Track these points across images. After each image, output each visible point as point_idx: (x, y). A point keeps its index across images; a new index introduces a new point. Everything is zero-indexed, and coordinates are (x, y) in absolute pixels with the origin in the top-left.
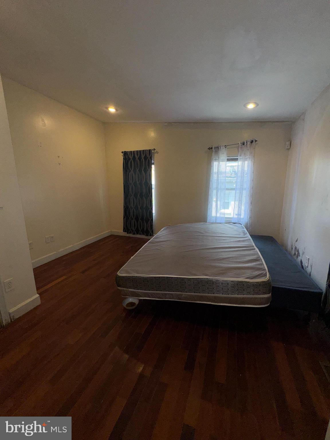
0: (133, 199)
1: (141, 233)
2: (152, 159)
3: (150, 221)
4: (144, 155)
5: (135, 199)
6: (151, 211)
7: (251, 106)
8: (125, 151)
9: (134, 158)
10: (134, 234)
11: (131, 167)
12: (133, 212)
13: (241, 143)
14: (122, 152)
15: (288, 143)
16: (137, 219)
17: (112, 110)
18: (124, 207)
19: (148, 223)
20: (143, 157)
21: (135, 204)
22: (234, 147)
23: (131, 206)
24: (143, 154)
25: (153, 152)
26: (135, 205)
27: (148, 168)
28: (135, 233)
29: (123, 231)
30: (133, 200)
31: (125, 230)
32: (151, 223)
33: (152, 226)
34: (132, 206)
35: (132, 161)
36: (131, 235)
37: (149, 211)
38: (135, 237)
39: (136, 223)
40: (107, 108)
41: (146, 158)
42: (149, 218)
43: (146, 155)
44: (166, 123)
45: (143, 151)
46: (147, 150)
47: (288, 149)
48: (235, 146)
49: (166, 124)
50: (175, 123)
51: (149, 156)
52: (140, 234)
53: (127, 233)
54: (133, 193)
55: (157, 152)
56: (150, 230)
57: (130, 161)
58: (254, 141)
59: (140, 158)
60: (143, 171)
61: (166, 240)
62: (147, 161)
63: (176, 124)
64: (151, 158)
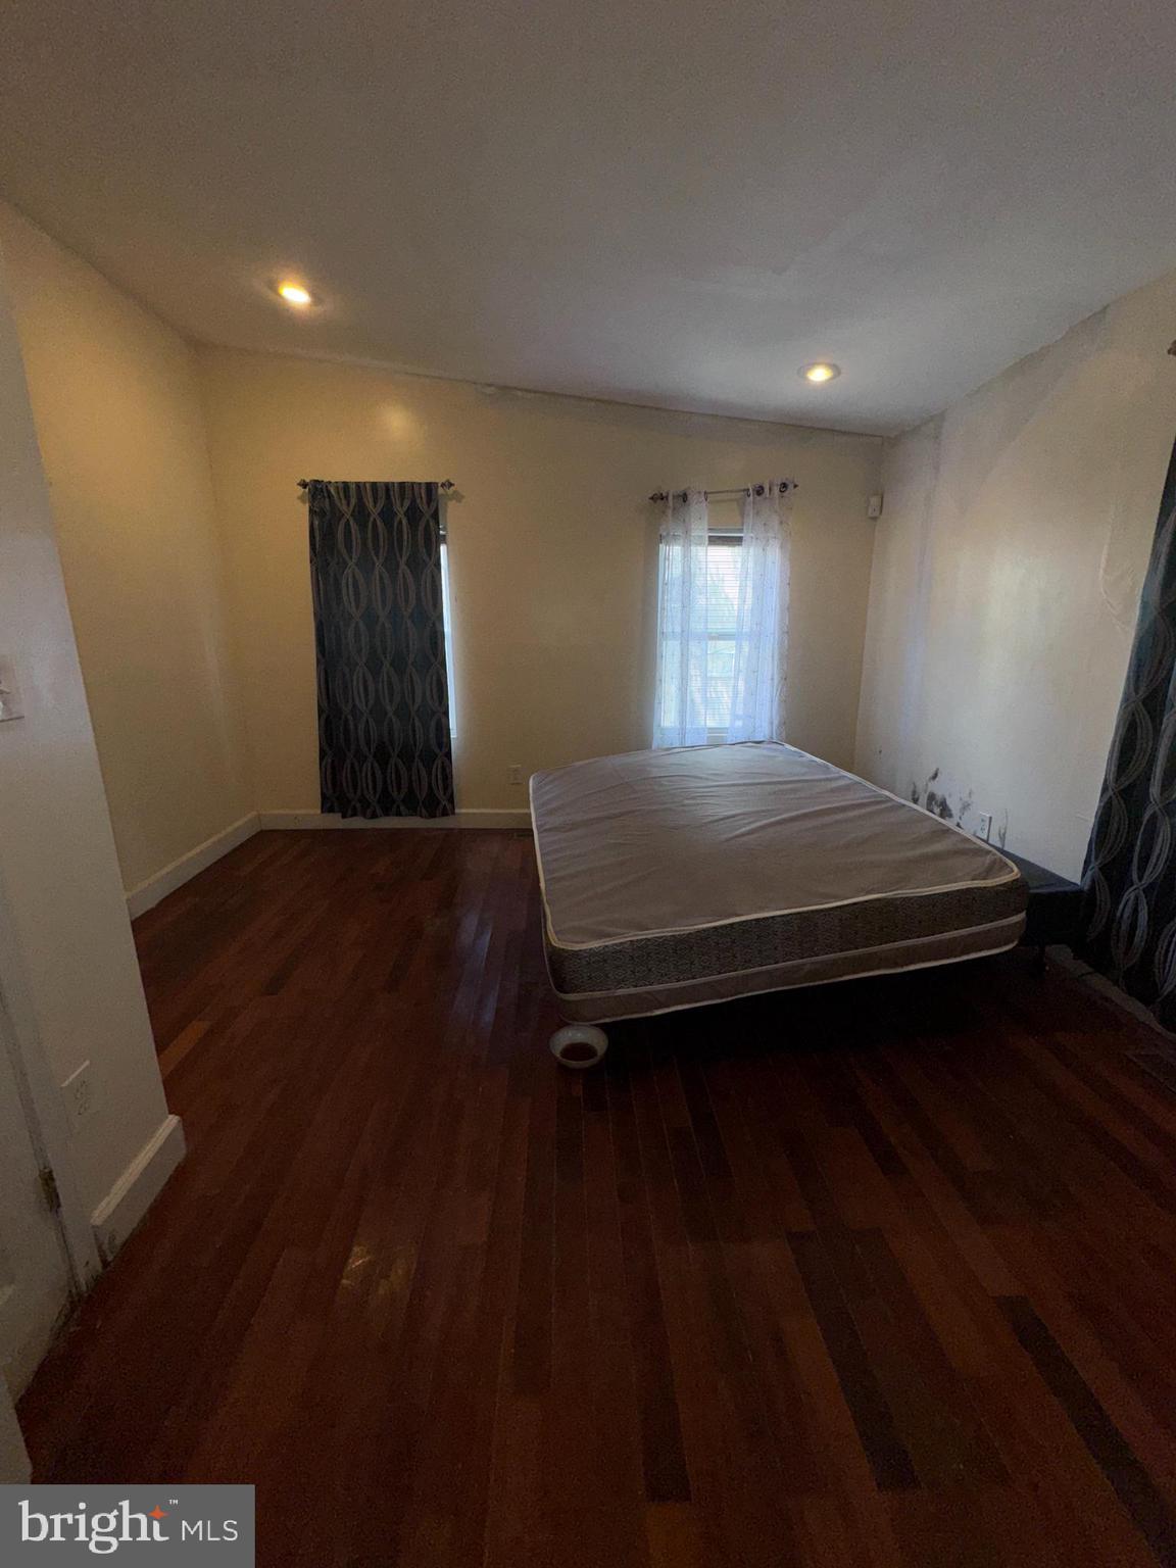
0: (364, 677)
1: (402, 808)
2: (441, 522)
3: (438, 762)
4: (407, 503)
5: (370, 678)
6: (443, 720)
7: (819, 375)
8: (317, 481)
9: (361, 512)
10: (374, 816)
11: (349, 548)
12: (367, 731)
13: (753, 490)
14: (304, 485)
15: (874, 501)
16: (382, 755)
17: (295, 295)
18: (321, 711)
19: (434, 770)
20: (400, 510)
21: (372, 696)
22: (731, 500)
23: (354, 706)
24: (403, 499)
25: (442, 495)
26: (371, 702)
27: (425, 557)
28: (379, 811)
29: (319, 811)
30: (365, 681)
31: (327, 806)
32: (444, 769)
33: (447, 777)
34: (361, 706)
35: (351, 522)
36: (357, 823)
37: (433, 724)
38: (376, 827)
39: (378, 773)
40: (273, 286)
41: (413, 514)
42: (437, 750)
43: (413, 501)
44: (490, 385)
45: (402, 485)
46: (420, 484)
47: (875, 519)
48: (733, 496)
49: (489, 390)
50: (526, 390)
51: (426, 507)
52: (399, 814)
53: (344, 817)
54: (359, 651)
55: (458, 497)
56: (440, 794)
57: (343, 521)
58: (791, 486)
59: (387, 514)
60: (403, 566)
61: (617, 811)
62: (421, 528)
63: (529, 396)
64: (435, 516)
